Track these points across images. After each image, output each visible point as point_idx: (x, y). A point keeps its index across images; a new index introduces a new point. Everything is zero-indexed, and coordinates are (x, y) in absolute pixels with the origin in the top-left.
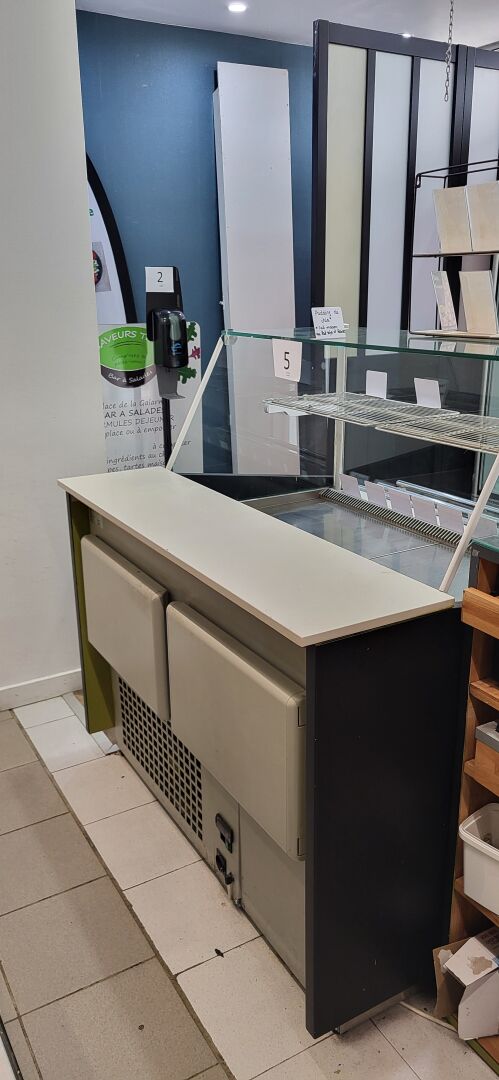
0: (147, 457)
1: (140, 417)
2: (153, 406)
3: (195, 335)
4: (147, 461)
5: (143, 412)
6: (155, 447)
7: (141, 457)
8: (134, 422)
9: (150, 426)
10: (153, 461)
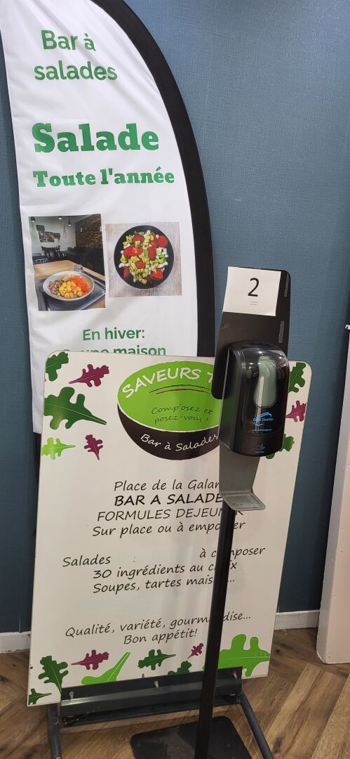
0: (187, 569)
1: (186, 507)
2: (211, 490)
3: (302, 383)
4: (187, 575)
5: (193, 498)
6: (203, 555)
7: (179, 569)
8: (173, 513)
9: (200, 521)
10: (197, 575)
